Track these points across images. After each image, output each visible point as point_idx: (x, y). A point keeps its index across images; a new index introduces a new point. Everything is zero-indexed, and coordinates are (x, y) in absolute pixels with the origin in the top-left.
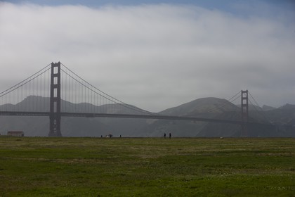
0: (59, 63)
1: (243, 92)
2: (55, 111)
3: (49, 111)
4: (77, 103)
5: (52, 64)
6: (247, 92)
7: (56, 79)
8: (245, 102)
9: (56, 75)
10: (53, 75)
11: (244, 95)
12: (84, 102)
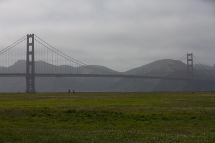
0: (33, 35)
1: (188, 55)
2: (30, 72)
3: (25, 72)
4: (59, 65)
5: (28, 35)
6: (192, 54)
7: (30, 47)
8: (190, 63)
9: (30, 44)
10: (28, 45)
11: (190, 57)
12: (64, 64)
